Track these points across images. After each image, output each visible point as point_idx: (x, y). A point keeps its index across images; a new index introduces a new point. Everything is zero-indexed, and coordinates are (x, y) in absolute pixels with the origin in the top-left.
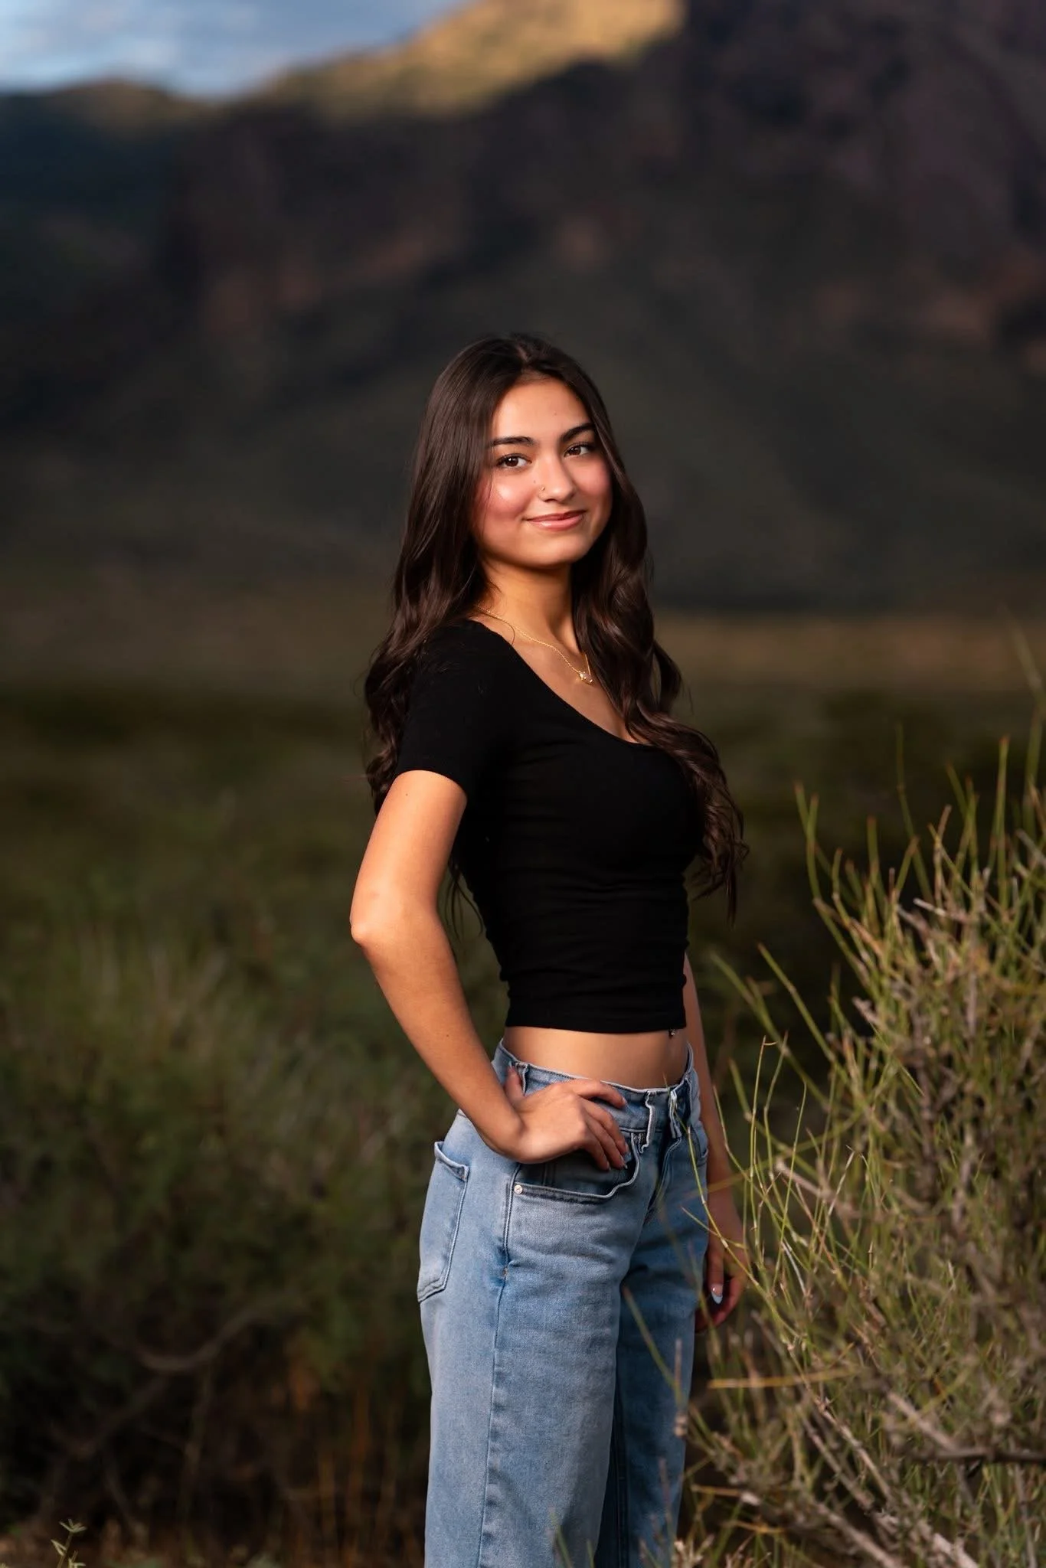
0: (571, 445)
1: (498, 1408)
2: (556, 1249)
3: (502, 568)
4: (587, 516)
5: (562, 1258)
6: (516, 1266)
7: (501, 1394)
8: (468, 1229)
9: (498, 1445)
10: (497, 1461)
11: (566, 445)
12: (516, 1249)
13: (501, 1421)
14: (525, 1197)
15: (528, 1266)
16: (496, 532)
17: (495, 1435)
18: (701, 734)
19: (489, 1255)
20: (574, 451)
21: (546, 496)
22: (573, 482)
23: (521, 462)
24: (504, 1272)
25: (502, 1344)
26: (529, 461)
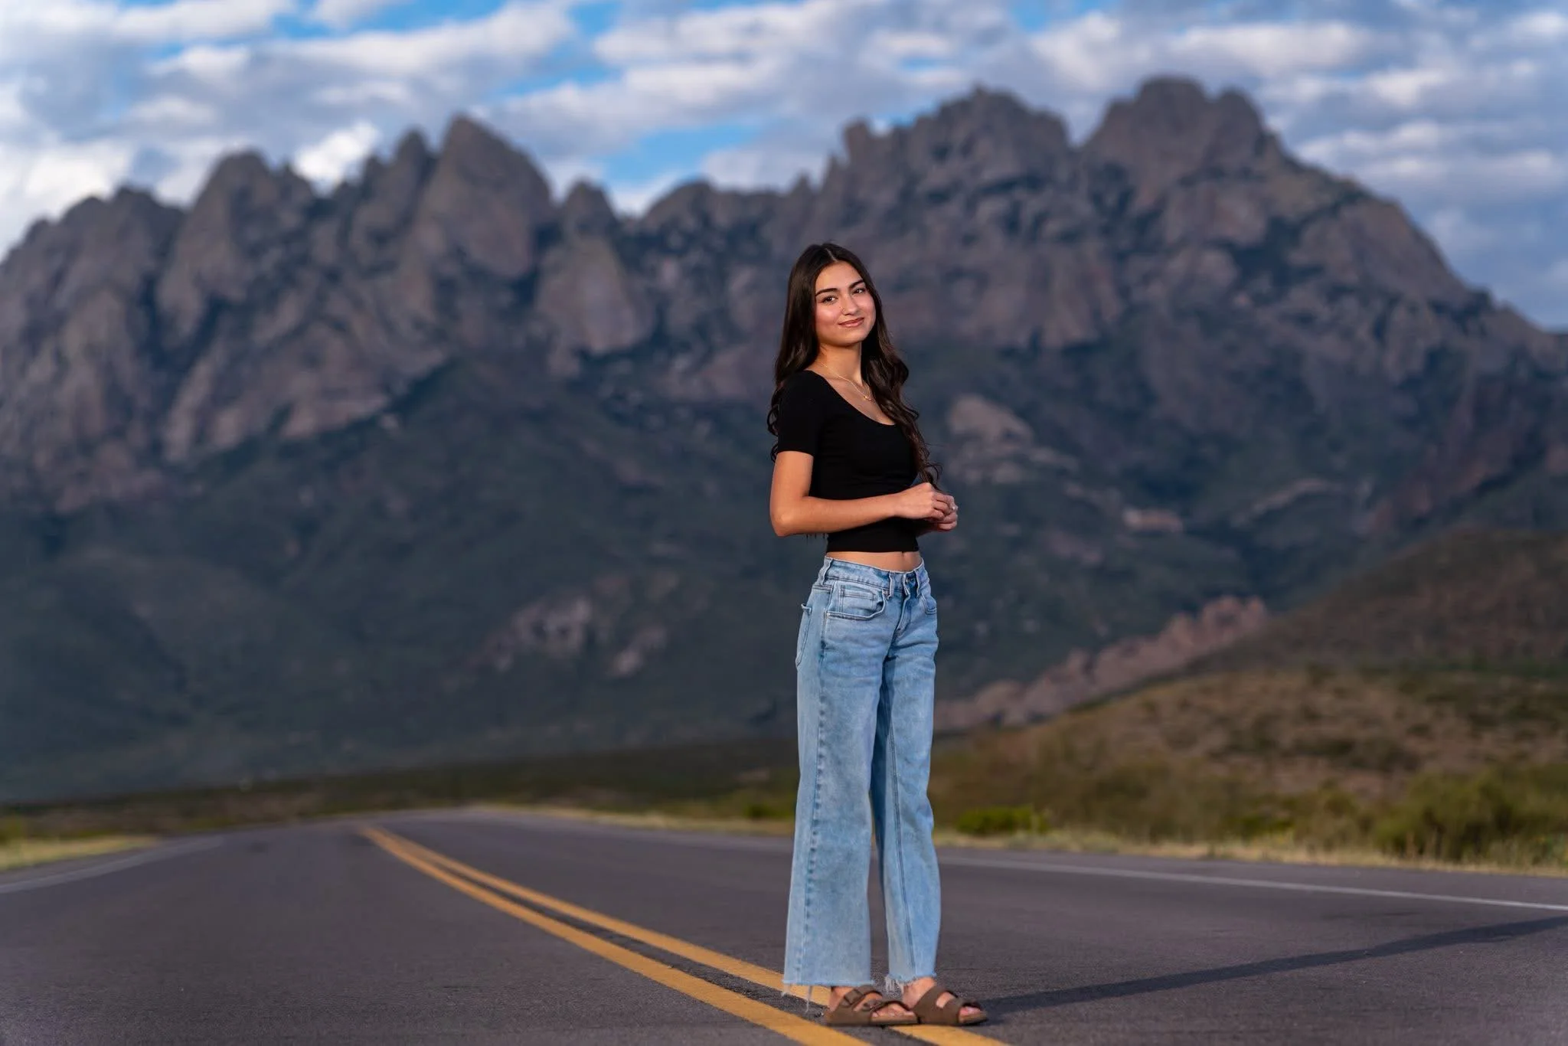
0: (855, 289)
1: (822, 713)
2: (845, 639)
3: (826, 347)
4: (865, 320)
5: (848, 644)
6: (827, 649)
7: (824, 706)
8: (811, 636)
9: (823, 729)
10: (823, 737)
11: (853, 289)
12: (827, 640)
13: (823, 719)
14: (831, 618)
15: (833, 648)
16: (824, 331)
17: (821, 725)
18: (913, 411)
19: (817, 645)
20: (856, 292)
21: (845, 313)
22: (857, 306)
23: (833, 299)
24: (823, 652)
25: (822, 683)
26: (837, 298)
